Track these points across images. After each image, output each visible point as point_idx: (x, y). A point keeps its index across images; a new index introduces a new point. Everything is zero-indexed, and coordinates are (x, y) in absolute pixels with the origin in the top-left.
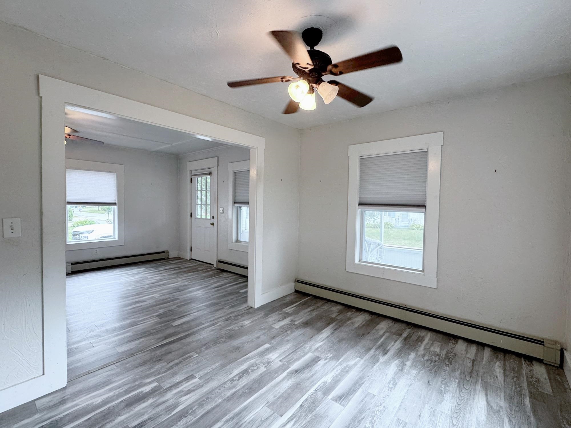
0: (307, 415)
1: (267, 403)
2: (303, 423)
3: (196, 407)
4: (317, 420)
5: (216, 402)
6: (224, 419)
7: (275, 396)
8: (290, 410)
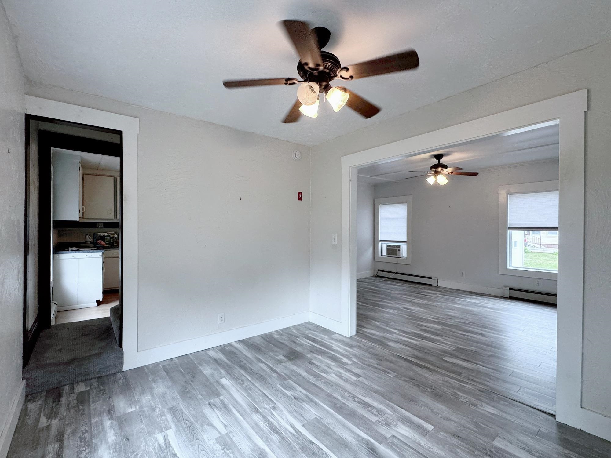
0: (298, 444)
1: (320, 418)
2: (289, 439)
3: (323, 381)
4: (290, 451)
5: (327, 389)
6: (308, 394)
7: (328, 424)
8: (308, 433)
